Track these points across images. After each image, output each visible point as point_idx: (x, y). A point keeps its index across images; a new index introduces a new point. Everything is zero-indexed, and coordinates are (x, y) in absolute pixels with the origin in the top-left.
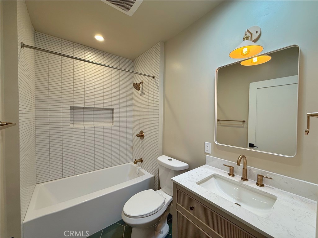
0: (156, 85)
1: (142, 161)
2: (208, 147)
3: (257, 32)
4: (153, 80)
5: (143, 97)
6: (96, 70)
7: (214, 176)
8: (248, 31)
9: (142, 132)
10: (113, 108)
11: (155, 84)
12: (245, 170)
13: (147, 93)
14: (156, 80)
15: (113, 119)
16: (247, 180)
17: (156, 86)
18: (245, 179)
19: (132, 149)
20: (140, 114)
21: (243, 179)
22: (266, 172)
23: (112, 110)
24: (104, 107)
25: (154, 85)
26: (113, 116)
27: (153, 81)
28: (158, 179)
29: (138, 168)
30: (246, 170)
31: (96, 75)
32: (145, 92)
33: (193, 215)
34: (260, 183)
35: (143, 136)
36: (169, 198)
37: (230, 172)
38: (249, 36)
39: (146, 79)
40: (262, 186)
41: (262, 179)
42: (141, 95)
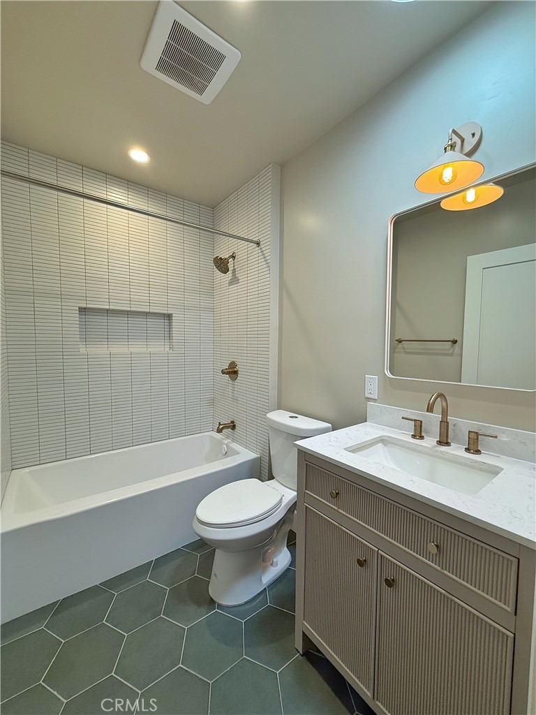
0: (263, 260)
1: (233, 427)
2: (372, 385)
3: (473, 135)
4: (258, 248)
5: (236, 288)
6: (132, 229)
7: (383, 441)
8: (454, 131)
9: (233, 365)
10: (169, 312)
11: (262, 257)
12: (444, 424)
13: (244, 280)
14: (263, 249)
15: (170, 337)
16: (448, 444)
17: (264, 263)
18: (443, 442)
19: (212, 402)
20: (230, 336)
21: (440, 443)
22: (486, 427)
23: (169, 317)
24: (151, 311)
25: (260, 261)
26: (170, 331)
27: (257, 252)
28: (267, 462)
29: (226, 442)
30: (446, 424)
31: (132, 239)
32: (239, 278)
33: (336, 508)
34: (473, 446)
35: (236, 373)
36: (290, 495)
37: (415, 430)
38: (455, 143)
39: (241, 248)
40: (478, 452)
41: (478, 439)
42: (231, 283)
